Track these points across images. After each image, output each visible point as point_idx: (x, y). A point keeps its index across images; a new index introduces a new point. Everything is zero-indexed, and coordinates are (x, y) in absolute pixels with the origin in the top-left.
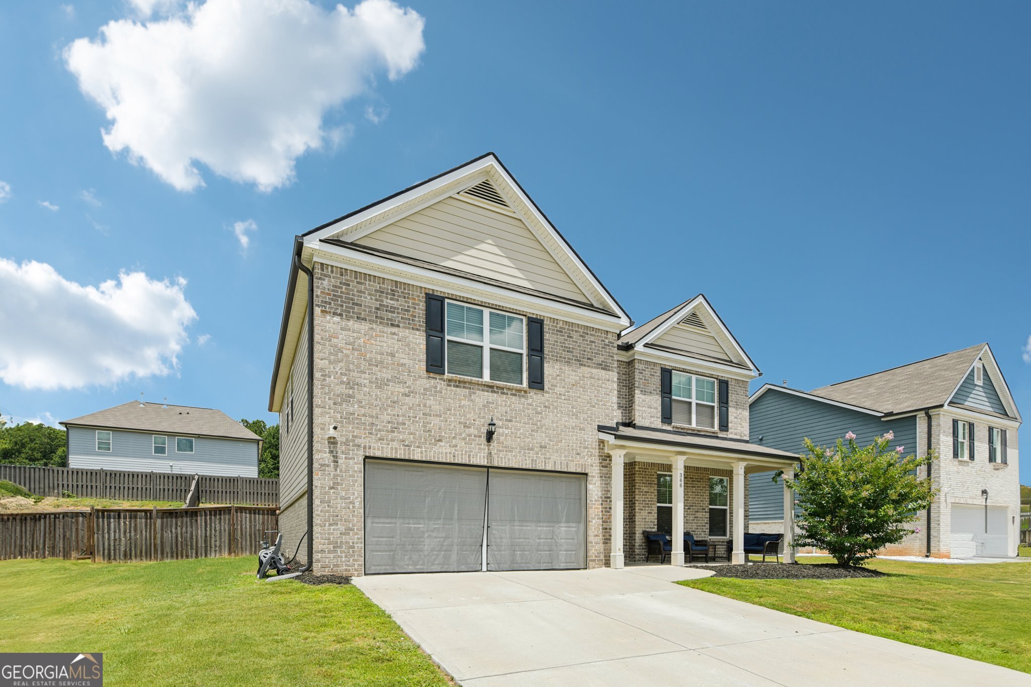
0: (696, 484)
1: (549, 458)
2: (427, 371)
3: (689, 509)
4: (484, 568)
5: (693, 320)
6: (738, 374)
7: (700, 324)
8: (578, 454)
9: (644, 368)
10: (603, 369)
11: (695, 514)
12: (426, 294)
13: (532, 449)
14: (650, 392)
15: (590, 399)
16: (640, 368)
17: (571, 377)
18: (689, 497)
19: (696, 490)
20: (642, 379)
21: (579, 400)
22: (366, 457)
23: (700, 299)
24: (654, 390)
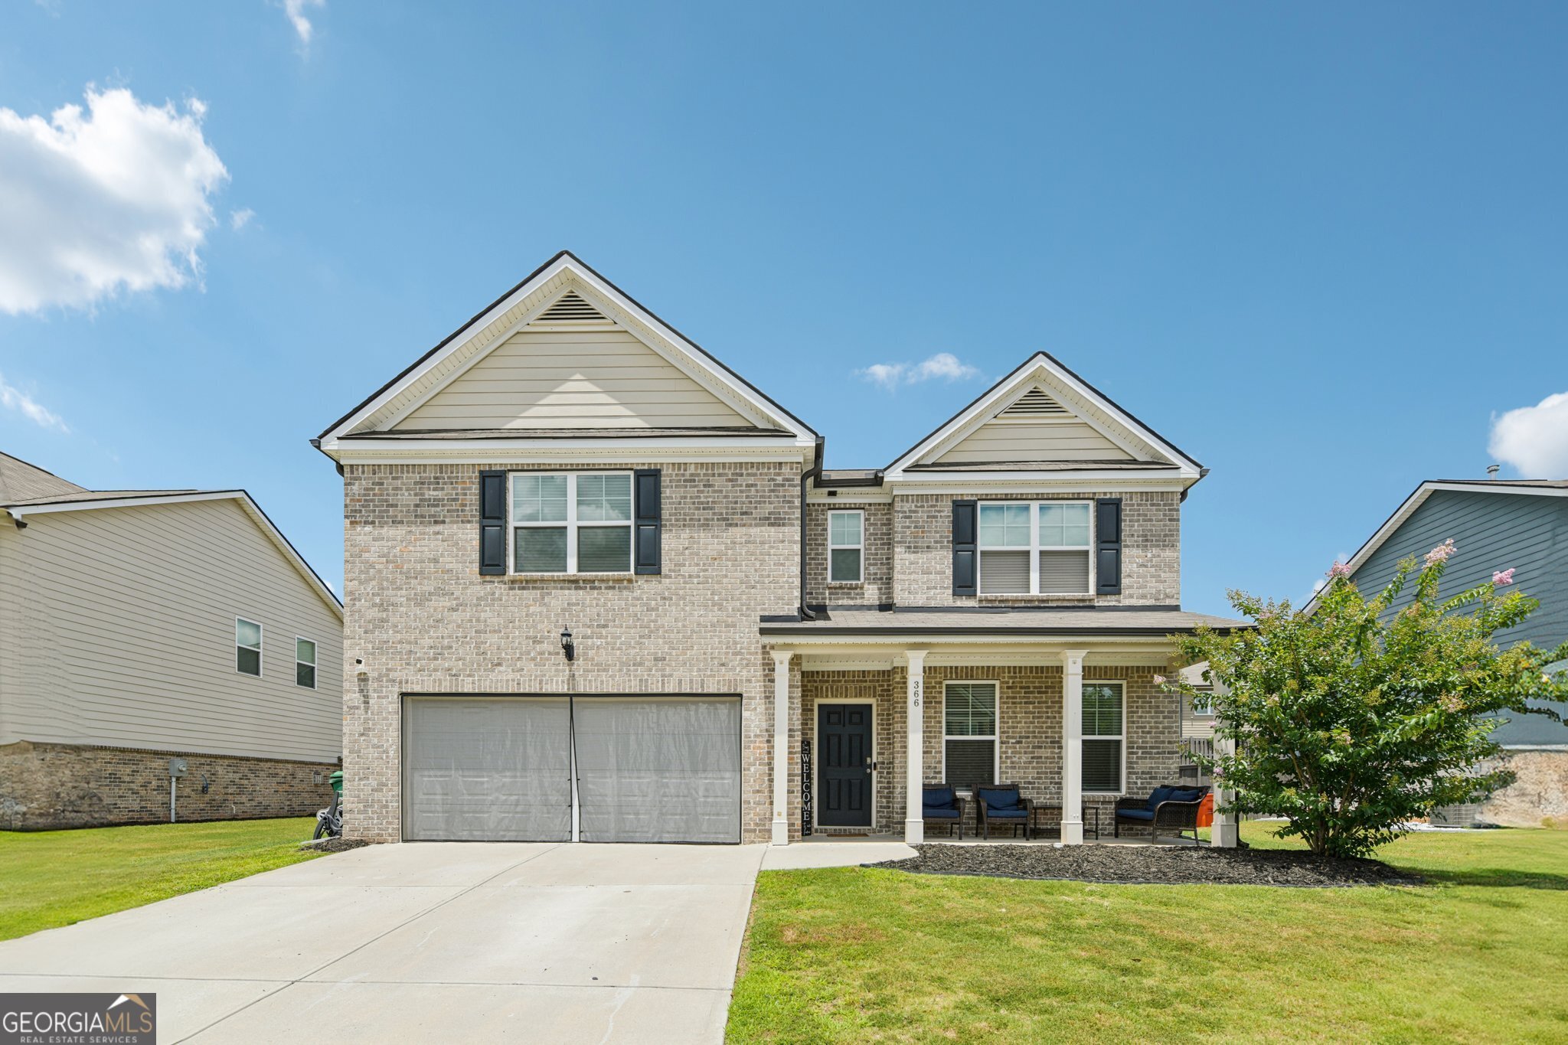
0: (1036, 698)
1: (671, 675)
2: (481, 574)
3: (1019, 742)
4: (576, 837)
5: (1036, 401)
6: (1146, 482)
7: (1054, 408)
8: (723, 665)
9: (913, 508)
10: (771, 525)
11: (1033, 752)
12: (481, 472)
13: (641, 664)
14: (928, 547)
15: (747, 576)
16: (905, 509)
17: (710, 547)
18: (1020, 722)
19: (1034, 708)
20: (909, 527)
21: (725, 580)
22: (403, 695)
23: (1041, 362)
24: (936, 542)
